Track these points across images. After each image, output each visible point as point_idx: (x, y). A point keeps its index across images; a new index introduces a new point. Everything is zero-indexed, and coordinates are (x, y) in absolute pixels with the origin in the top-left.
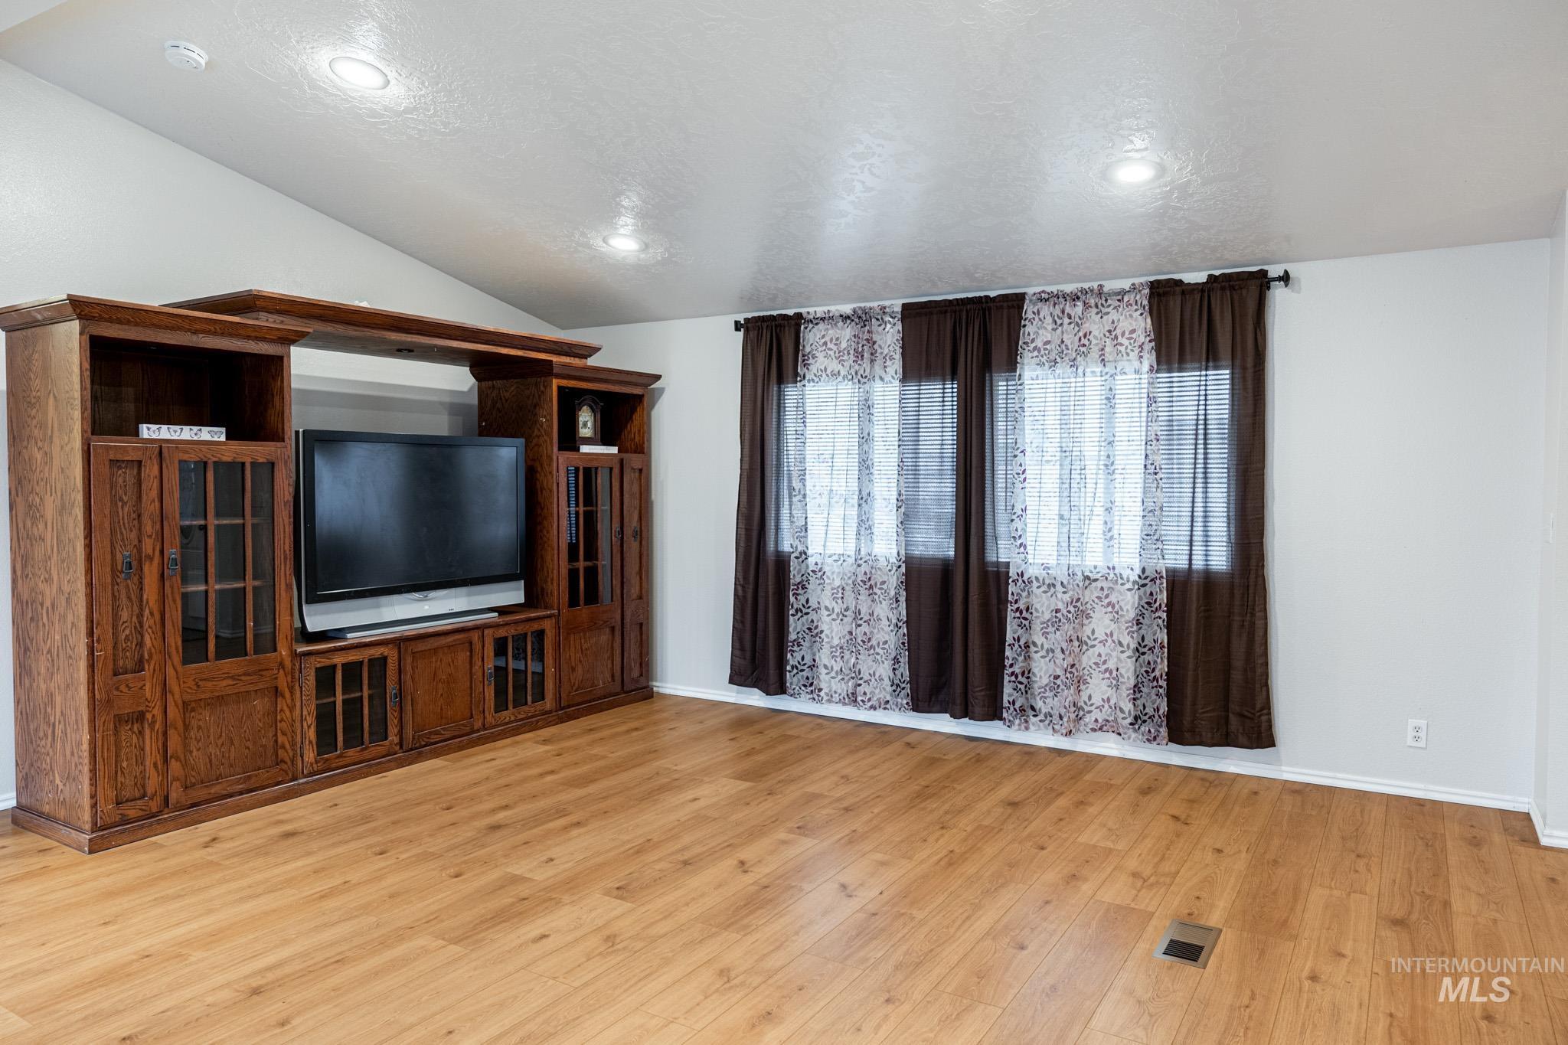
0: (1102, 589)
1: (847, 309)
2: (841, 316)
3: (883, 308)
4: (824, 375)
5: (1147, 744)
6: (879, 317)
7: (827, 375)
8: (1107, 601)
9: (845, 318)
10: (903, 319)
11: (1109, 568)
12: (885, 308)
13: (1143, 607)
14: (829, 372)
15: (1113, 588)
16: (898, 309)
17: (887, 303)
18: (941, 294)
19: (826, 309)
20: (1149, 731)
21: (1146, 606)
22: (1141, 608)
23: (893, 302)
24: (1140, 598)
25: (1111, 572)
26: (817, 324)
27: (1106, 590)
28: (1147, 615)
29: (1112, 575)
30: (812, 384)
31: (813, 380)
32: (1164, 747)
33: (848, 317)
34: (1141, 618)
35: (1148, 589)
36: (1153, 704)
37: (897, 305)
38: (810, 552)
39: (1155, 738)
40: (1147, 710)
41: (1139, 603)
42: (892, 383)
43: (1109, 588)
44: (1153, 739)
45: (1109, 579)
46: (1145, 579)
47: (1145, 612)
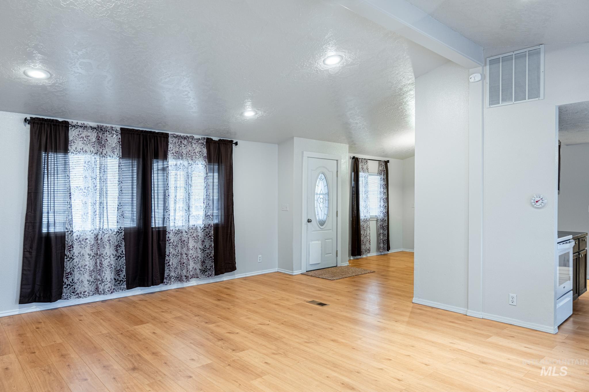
0: (191, 232)
1: (94, 124)
2: (91, 127)
3: (112, 128)
4: (82, 151)
5: (208, 278)
6: (110, 131)
7: (83, 152)
8: (193, 236)
9: (93, 128)
10: (121, 134)
11: (193, 225)
12: (113, 128)
13: (205, 236)
14: (84, 150)
15: (194, 232)
16: (119, 129)
17: (114, 126)
18: (138, 127)
19: (83, 122)
20: (209, 274)
21: (206, 236)
22: (204, 237)
23: (116, 126)
24: (204, 234)
25: (194, 227)
26: (77, 128)
27: (192, 232)
28: (206, 239)
29: (194, 228)
30: (73, 154)
31: (73, 153)
32: (214, 277)
33: (95, 128)
34: (204, 240)
35: (206, 231)
36: (210, 265)
37: (118, 127)
38: (74, 231)
39: (211, 276)
40: (207, 267)
41: (204, 235)
42: (116, 159)
43: (193, 232)
44: (210, 276)
45: (193, 229)
46: (206, 228)
47: (205, 238)
